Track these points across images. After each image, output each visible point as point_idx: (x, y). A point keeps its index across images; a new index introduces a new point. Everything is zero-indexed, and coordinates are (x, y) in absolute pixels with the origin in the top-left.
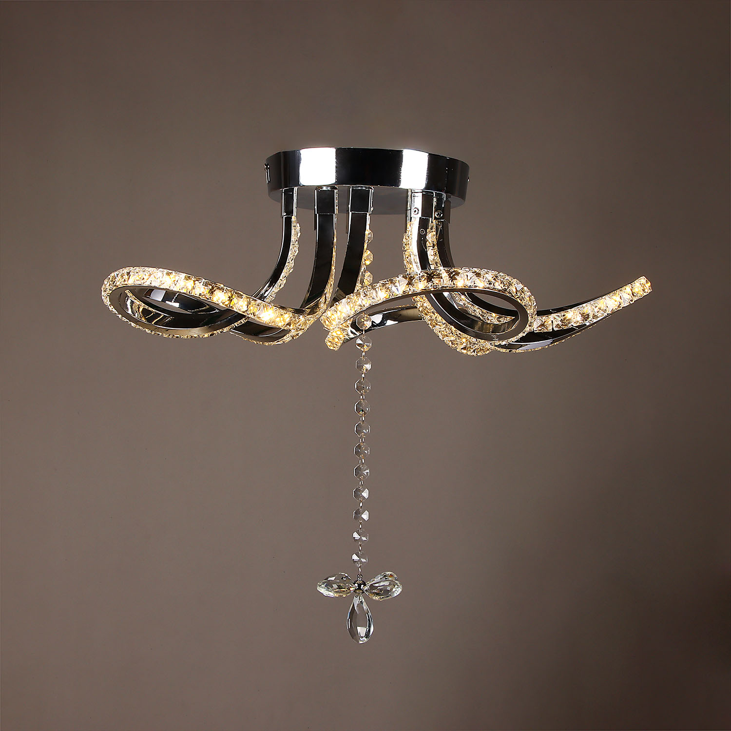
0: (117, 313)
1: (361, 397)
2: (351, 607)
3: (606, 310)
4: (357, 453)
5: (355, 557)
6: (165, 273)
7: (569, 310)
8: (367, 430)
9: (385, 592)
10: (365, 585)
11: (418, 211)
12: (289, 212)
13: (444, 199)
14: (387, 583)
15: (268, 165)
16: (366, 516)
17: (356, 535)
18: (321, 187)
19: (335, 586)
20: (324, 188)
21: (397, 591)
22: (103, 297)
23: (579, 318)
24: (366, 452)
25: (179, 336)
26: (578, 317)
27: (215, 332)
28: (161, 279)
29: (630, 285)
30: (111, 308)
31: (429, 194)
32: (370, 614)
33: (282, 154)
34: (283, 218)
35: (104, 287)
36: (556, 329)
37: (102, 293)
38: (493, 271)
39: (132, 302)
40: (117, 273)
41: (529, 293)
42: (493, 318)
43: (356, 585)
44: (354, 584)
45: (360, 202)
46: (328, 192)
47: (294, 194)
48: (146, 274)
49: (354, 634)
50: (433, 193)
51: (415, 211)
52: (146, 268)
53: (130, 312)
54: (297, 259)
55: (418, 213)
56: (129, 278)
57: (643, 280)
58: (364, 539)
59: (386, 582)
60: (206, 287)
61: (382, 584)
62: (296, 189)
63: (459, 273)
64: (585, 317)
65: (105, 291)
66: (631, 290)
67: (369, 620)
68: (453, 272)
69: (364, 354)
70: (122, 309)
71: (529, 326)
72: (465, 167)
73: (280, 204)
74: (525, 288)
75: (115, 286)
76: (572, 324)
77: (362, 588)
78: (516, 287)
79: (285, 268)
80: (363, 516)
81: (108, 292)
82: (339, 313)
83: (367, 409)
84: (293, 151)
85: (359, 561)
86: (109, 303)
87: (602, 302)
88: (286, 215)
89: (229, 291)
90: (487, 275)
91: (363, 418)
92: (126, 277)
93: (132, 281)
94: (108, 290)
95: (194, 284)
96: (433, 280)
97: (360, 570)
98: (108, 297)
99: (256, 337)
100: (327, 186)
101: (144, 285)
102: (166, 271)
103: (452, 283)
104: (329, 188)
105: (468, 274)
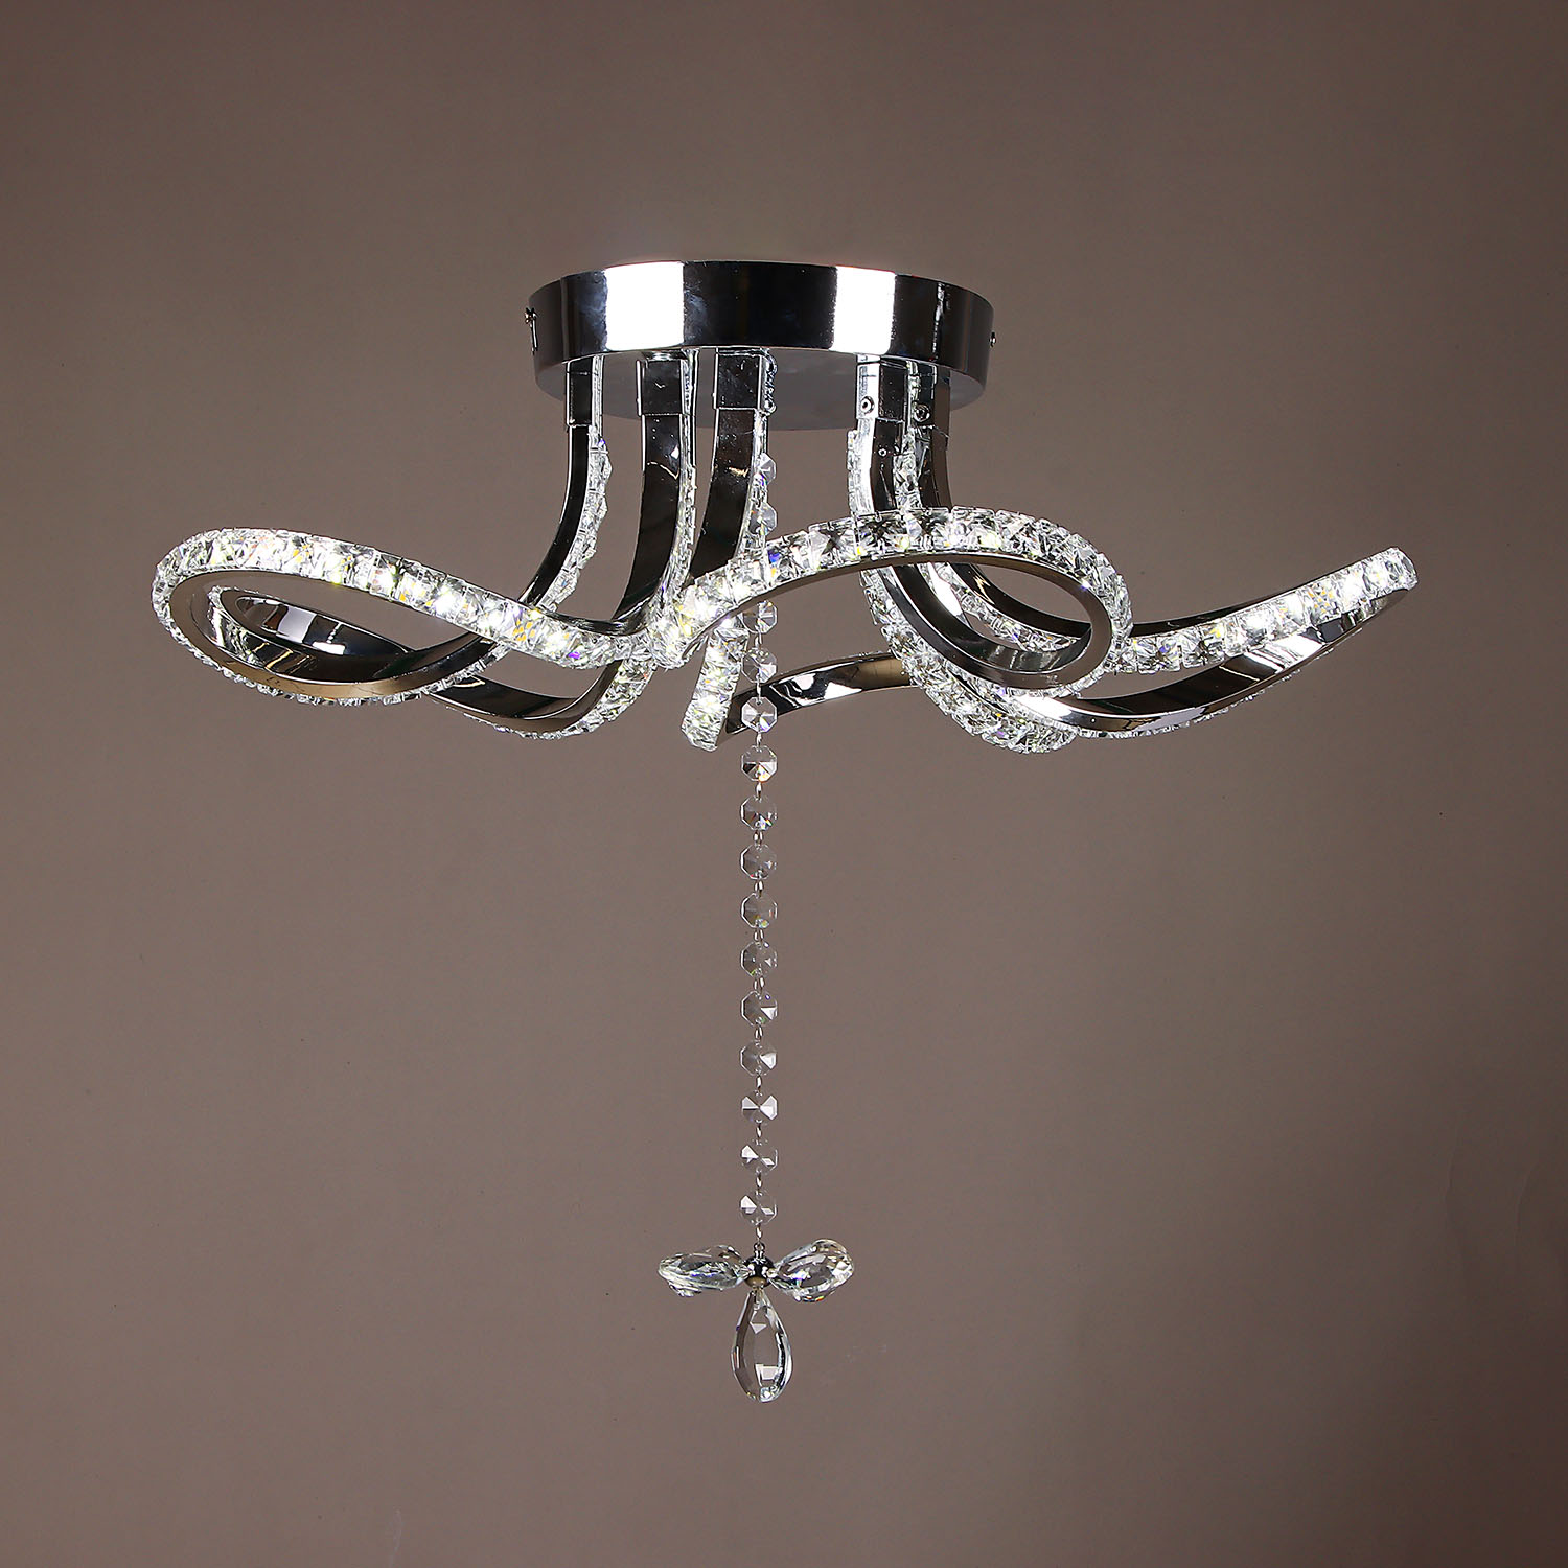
0: (190, 644)
1: (756, 838)
2: (741, 1319)
3: (1303, 620)
4: (749, 965)
5: (747, 1204)
6: (290, 540)
7: (1217, 621)
8: (771, 912)
9: (817, 1279)
10: (771, 1267)
11: (872, 403)
12: (582, 416)
13: (932, 378)
14: (820, 1259)
15: (533, 311)
16: (771, 1108)
17: (748, 1153)
18: (648, 354)
20: (658, 357)
21: (843, 1275)
22: (156, 606)
24: (768, 961)
25: (335, 701)
26: (1239, 636)
27: (416, 691)
28: (281, 554)
29: (1359, 563)
30: (175, 632)
31: (898, 365)
32: (784, 1334)
33: (564, 285)
34: (568, 431)
35: (157, 580)
37: (154, 595)
38: (1023, 517)
39: (224, 621)
40: (184, 546)
41: (1110, 568)
43: (751, 1266)
44: (747, 1264)
45: (740, 387)
46: (666, 365)
47: (594, 376)
48: (249, 544)
49: (747, 1380)
50: (905, 364)
51: (866, 405)
52: (247, 530)
53: (220, 642)
55: (871, 409)
56: (210, 557)
57: (1395, 556)
58: (768, 1162)
59: (818, 1256)
60: (383, 569)
61: (808, 1260)
62: (597, 364)
63: (945, 519)
65: (161, 591)
66: (1363, 576)
67: (782, 1347)
68: (931, 517)
69: (759, 738)
70: (199, 630)
72: (981, 306)
73: (563, 403)
74: (1101, 557)
75: (181, 575)
76: (1227, 651)
77: (763, 1273)
78: (1075, 548)
79: (575, 545)
80: (763, 1108)
81: (166, 592)
82: (679, 620)
83: (770, 864)
84: (589, 273)
85: (758, 1213)
86: (169, 620)
87: (1296, 604)
88: (574, 424)
89: (434, 578)
90: (1009, 525)
91: (761, 884)
92: (203, 554)
93: (218, 560)
94: (166, 586)
95: (356, 564)
96: (886, 535)
97: (759, 1234)
98: (167, 606)
99: (520, 720)
100: (664, 350)
101: (243, 568)
102: (292, 535)
103: (930, 543)
104: (668, 357)
105: (966, 523)
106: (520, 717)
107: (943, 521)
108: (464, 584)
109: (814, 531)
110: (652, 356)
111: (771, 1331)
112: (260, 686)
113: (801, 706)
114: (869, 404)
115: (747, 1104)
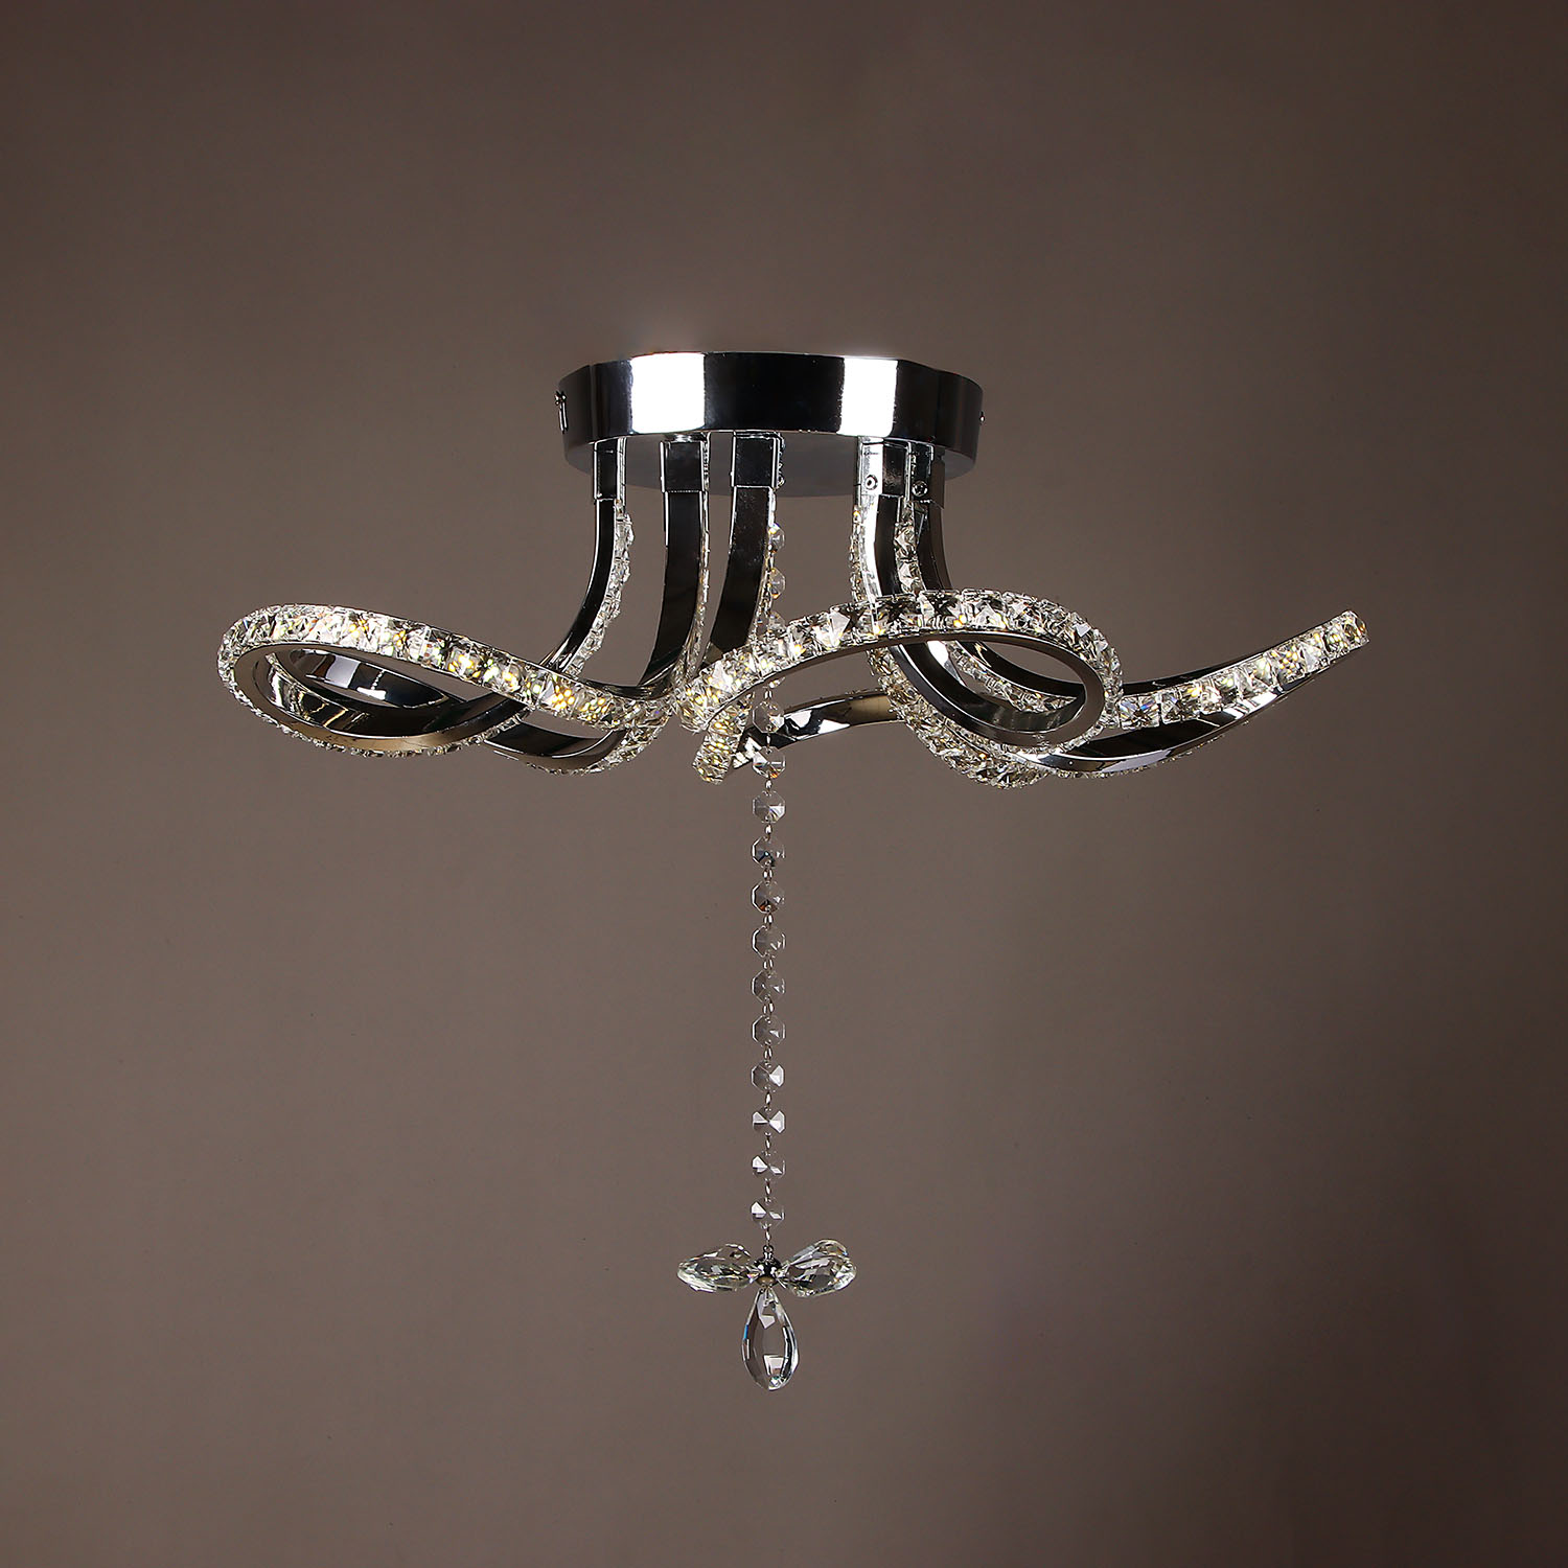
0: (251, 705)
1: (766, 874)
2: (750, 1316)
3: (1271, 680)
4: (759, 991)
5: (757, 1209)
6: (347, 615)
7: (1194, 682)
8: (779, 944)
9: (822, 1279)
10: (779, 1267)
11: (876, 481)
12: (608, 490)
13: (928, 457)
14: (824, 1262)
15: (563, 394)
16: (779, 1123)
17: (758, 1163)
18: (670, 437)
19: (716, 1269)
20: (680, 439)
21: (844, 1278)
22: (221, 672)
23: (1215, 698)
24: (777, 988)
25: (382, 753)
26: (1213, 695)
27: (458, 743)
28: (339, 629)
29: (1321, 627)
30: (238, 694)
31: (899, 446)
32: (791, 1328)
33: (592, 372)
34: (595, 504)
35: (222, 649)
36: (1166, 721)
37: (220, 663)
38: (1026, 597)
39: (283, 683)
40: (248, 619)
41: (1105, 642)
42: (1036, 702)
43: (761, 1267)
44: (757, 1265)
45: (755, 465)
46: (687, 446)
47: (618, 454)
48: (308, 619)
49: (756, 1369)
50: (904, 444)
51: (870, 483)
52: (307, 607)
53: (278, 702)
54: (627, 589)
55: (875, 487)
56: (273, 630)
57: (1350, 619)
58: (776, 1170)
59: (823, 1259)
60: (433, 644)
61: (814, 1263)
62: (621, 441)
63: (956, 601)
64: (1228, 695)
65: (226, 659)
66: (1324, 638)
67: (789, 1340)
68: (943, 599)
69: (769, 784)
70: (262, 693)
71: (1108, 712)
72: (973, 391)
73: (590, 477)
74: (1096, 632)
75: (246, 646)
76: (1202, 709)
77: (772, 1273)
78: (1075, 628)
79: (602, 609)
80: (772, 1122)
81: (232, 659)
82: (709, 691)
83: (778, 899)
84: (616, 362)
85: (767, 1218)
86: (233, 684)
87: (1263, 664)
88: (601, 498)
89: (480, 650)
90: (1014, 605)
91: (770, 917)
92: (266, 627)
93: (279, 633)
94: (231, 655)
95: (408, 638)
96: (901, 616)
97: (768, 1237)
98: (232, 672)
99: (546, 758)
100: (686, 433)
101: (304, 642)
102: (349, 611)
103: (942, 622)
104: (689, 439)
105: (975, 604)
106: (546, 755)
107: (953, 602)
108: (508, 655)
109: (834, 612)
110: (674, 438)
111: (778, 1325)
112: (315, 741)
113: (797, 740)
114: (873, 482)
115: (758, 1118)
